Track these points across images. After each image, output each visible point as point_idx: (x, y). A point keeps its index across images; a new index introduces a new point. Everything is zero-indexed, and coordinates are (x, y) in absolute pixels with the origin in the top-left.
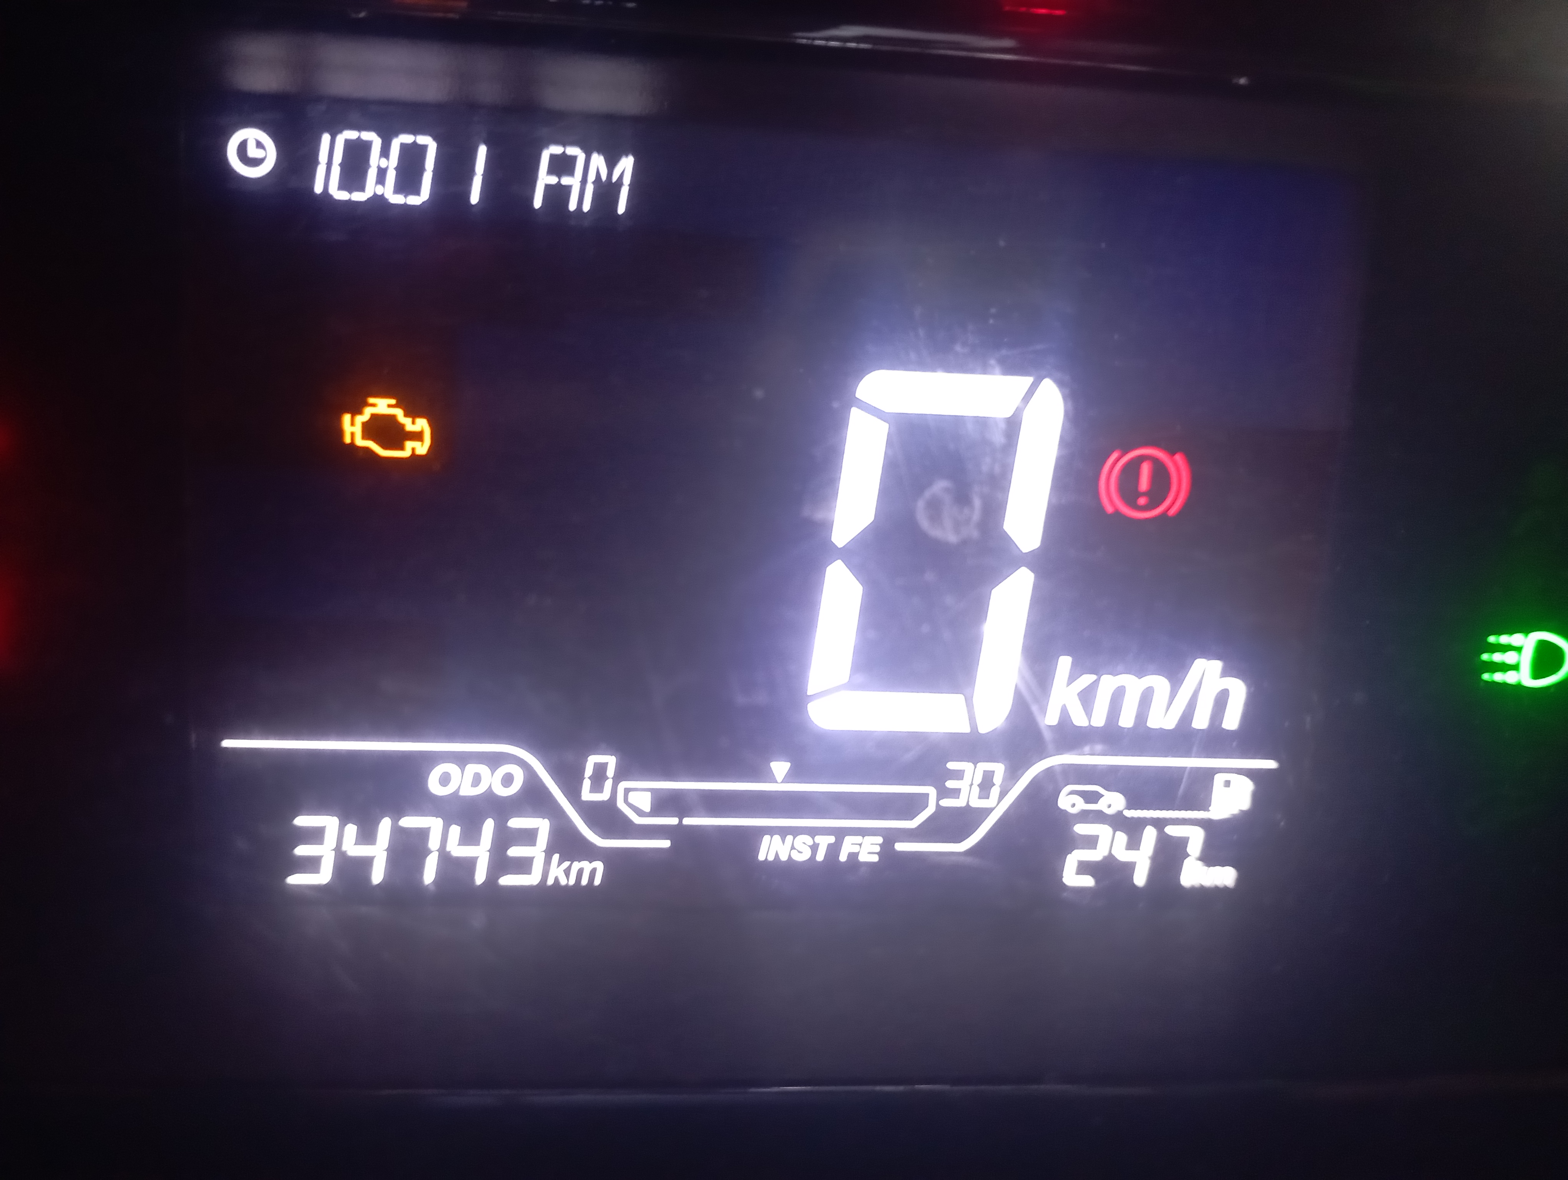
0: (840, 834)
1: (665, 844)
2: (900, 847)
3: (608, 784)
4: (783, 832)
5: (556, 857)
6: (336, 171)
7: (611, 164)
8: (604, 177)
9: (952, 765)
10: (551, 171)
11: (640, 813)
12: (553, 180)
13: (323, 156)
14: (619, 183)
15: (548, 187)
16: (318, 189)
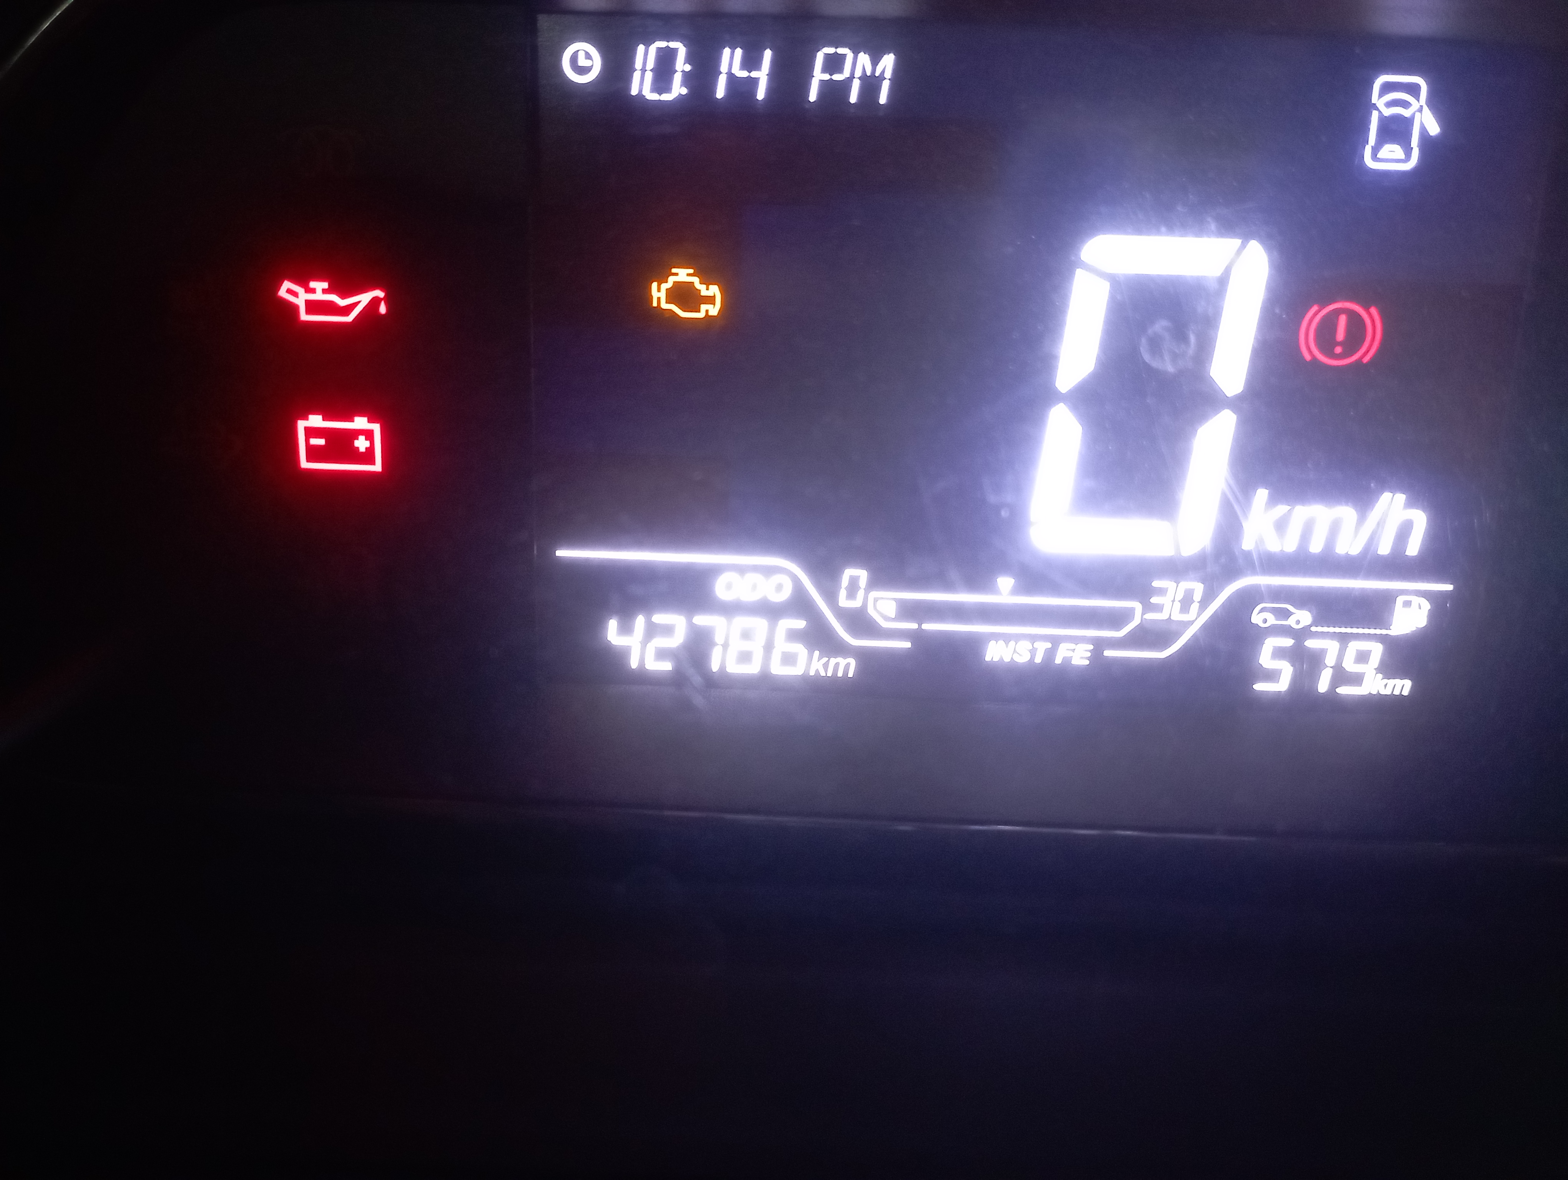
0: (1056, 641)
1: (907, 645)
2: (1108, 653)
3: (861, 594)
4: (1007, 638)
5: (817, 653)
6: (649, 76)
7: (875, 62)
8: (869, 74)
9: (1156, 584)
10: (825, 70)
11: (887, 619)
12: (826, 77)
13: (638, 64)
14: (882, 78)
15: (823, 83)
16: (634, 91)
